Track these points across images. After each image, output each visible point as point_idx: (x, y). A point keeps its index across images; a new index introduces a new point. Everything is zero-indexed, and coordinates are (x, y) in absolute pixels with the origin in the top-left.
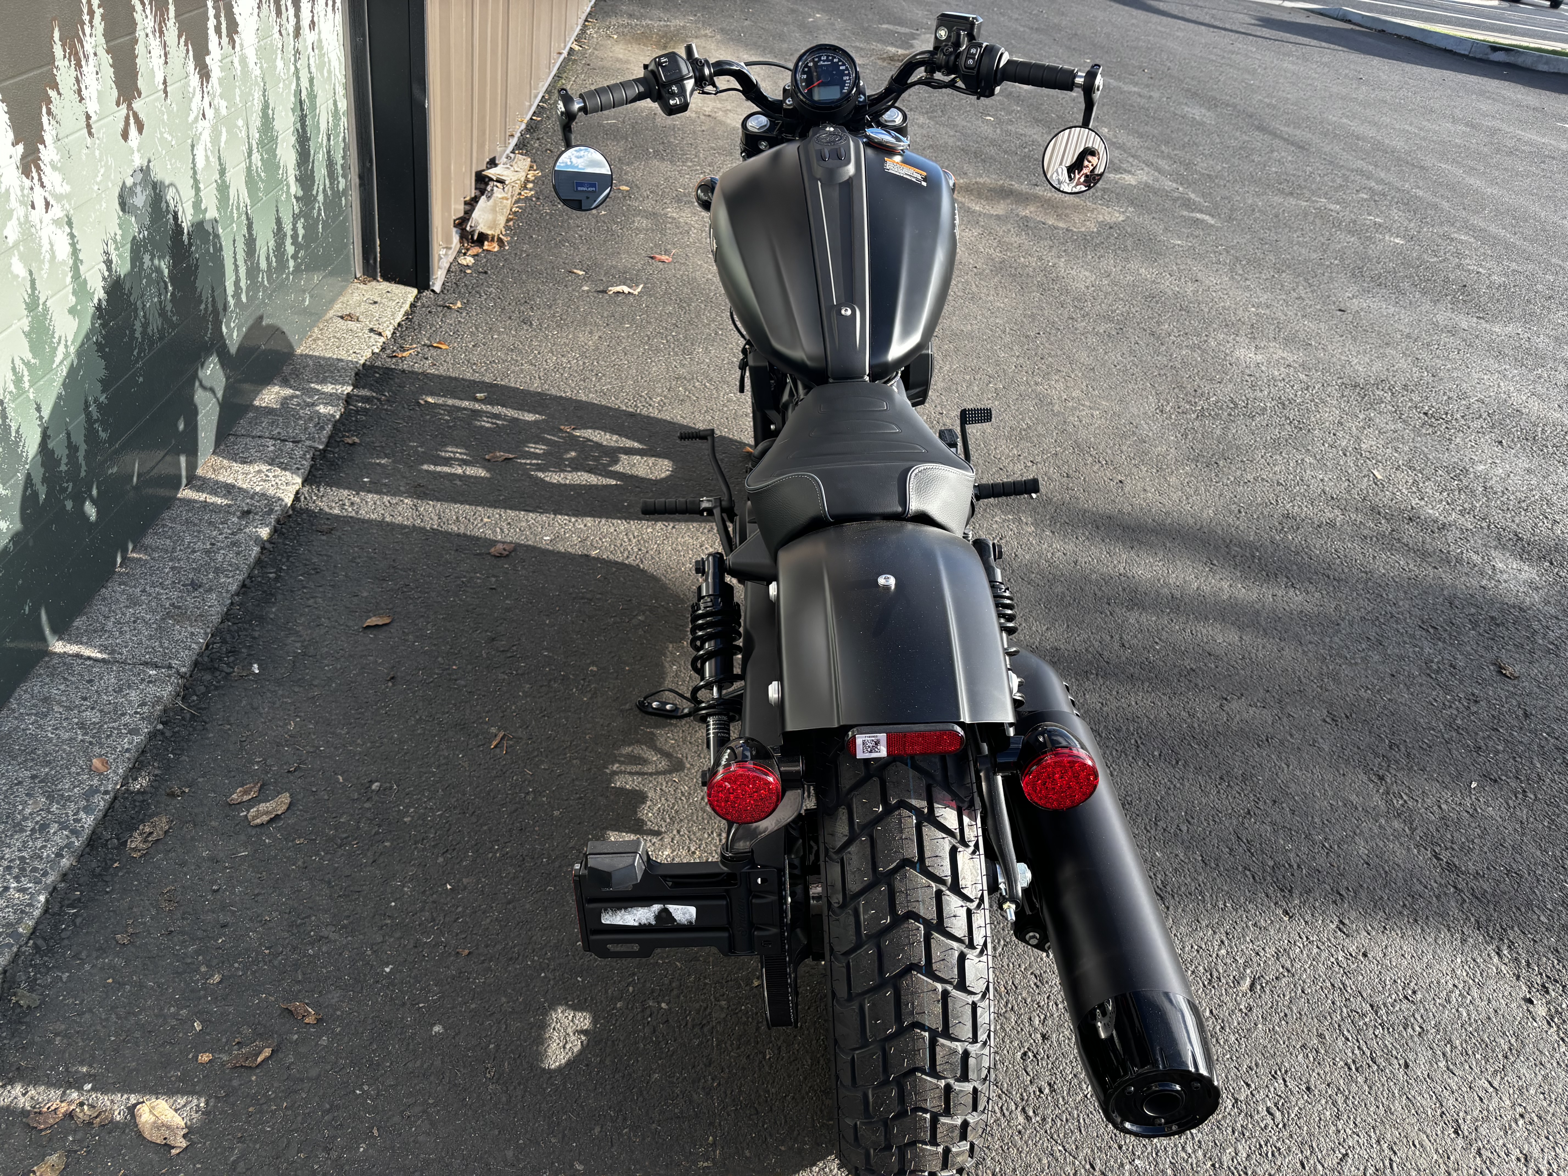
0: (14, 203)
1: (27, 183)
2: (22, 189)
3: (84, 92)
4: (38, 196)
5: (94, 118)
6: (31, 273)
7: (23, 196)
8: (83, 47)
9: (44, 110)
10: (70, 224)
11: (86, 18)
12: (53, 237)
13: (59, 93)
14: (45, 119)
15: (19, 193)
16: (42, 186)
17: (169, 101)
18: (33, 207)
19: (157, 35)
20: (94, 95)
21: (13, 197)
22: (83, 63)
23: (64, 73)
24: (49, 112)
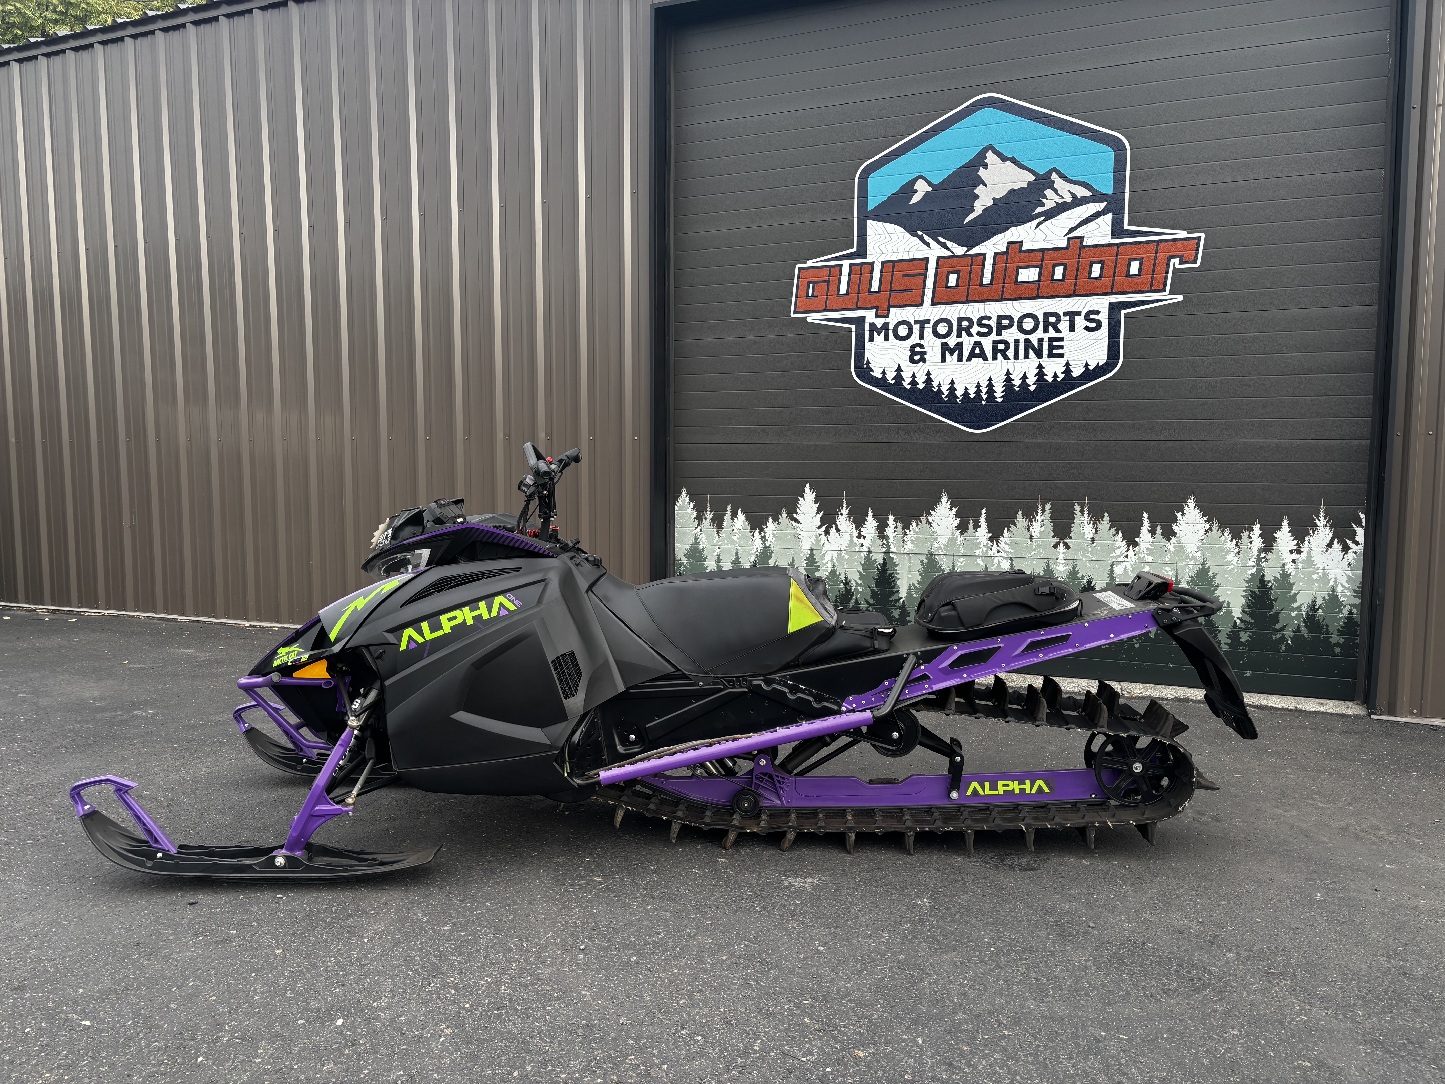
1: (990, 543)
2: (987, 544)
3: (1031, 529)
4: (995, 548)
5: (1035, 537)
6: (986, 565)
8: (1035, 518)
9: (1006, 529)
10: (1011, 559)
11: (1040, 511)
12: (1001, 561)
13: (1016, 526)
14: (1006, 531)
15: (985, 544)
16: (998, 546)
17: (1094, 545)
18: (991, 549)
19: (1091, 524)
20: (1038, 532)
21: (982, 545)
22: (1034, 522)
23: (1021, 521)
24: (1008, 530)
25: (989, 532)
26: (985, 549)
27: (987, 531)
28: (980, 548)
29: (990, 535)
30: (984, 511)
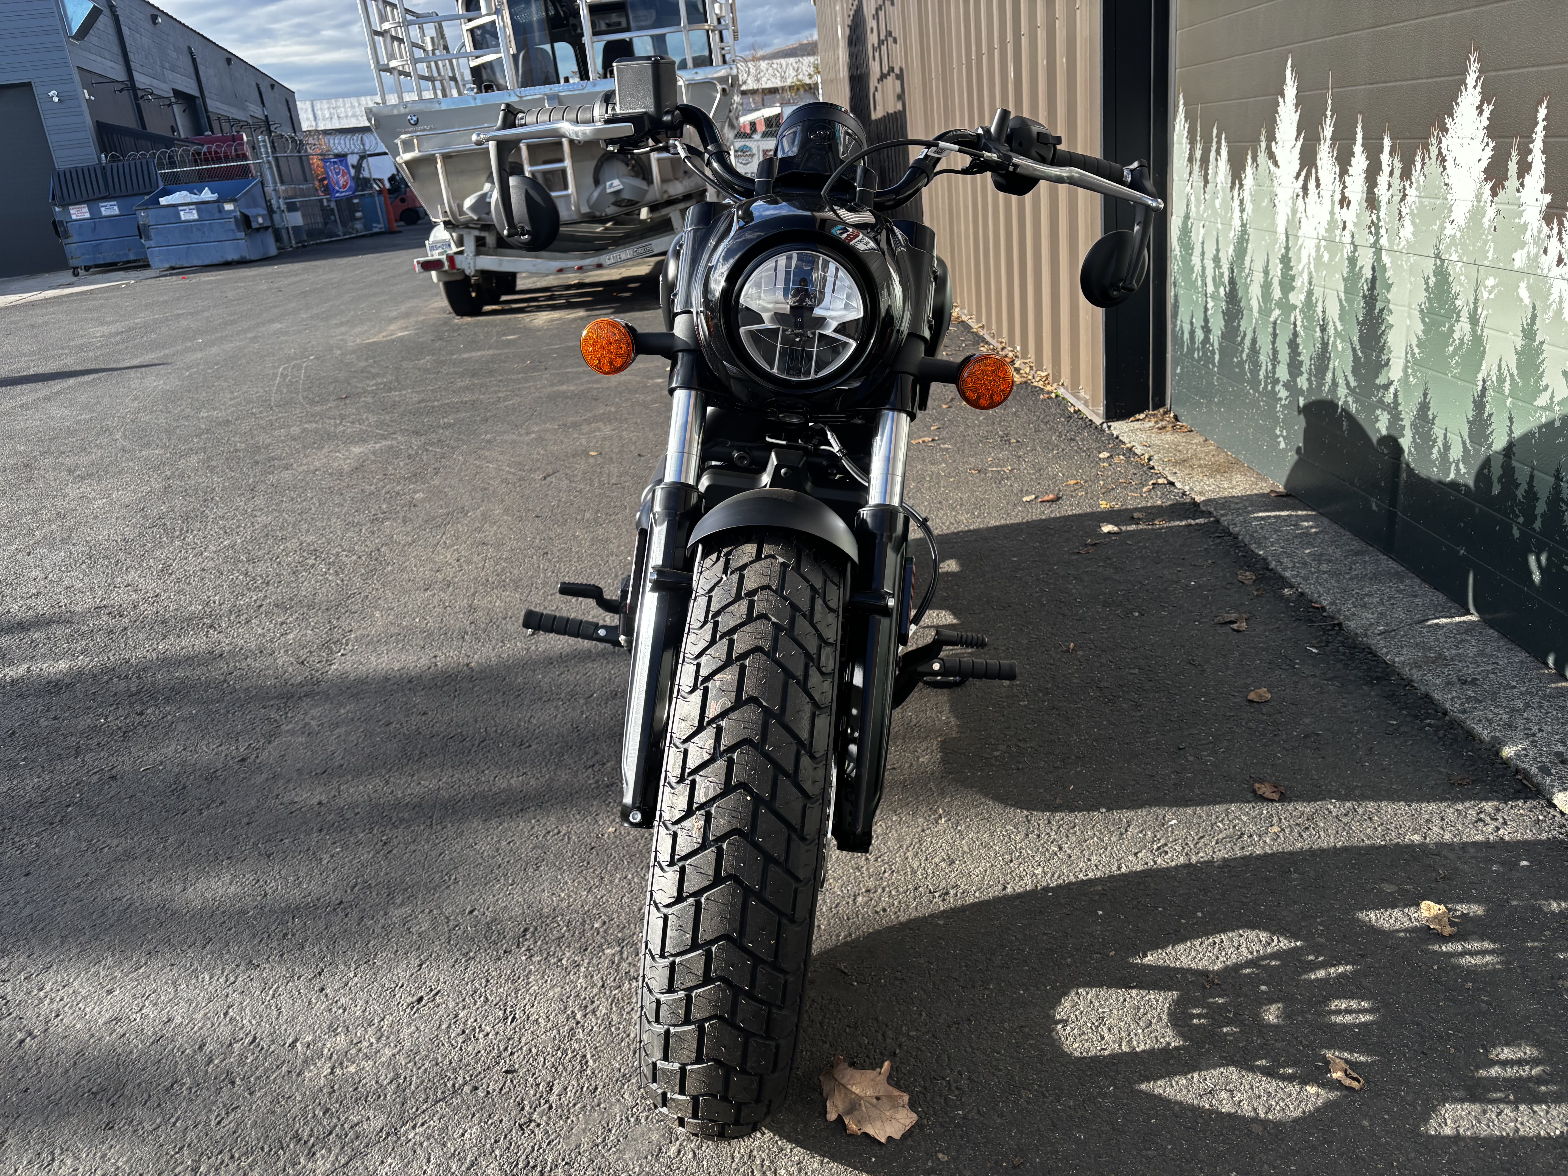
0: (1528, 237)
1: (1546, 229)
2: (1540, 232)
4: (1554, 246)
6: (1534, 307)
7: (1539, 237)
15: (1536, 234)
16: (1561, 239)
18: (1545, 251)
21: (1529, 233)
25: (1544, 191)
26: (1533, 250)
27: (1542, 183)
28: (1523, 245)
29: (1548, 198)
30: (1542, 112)
